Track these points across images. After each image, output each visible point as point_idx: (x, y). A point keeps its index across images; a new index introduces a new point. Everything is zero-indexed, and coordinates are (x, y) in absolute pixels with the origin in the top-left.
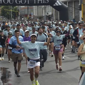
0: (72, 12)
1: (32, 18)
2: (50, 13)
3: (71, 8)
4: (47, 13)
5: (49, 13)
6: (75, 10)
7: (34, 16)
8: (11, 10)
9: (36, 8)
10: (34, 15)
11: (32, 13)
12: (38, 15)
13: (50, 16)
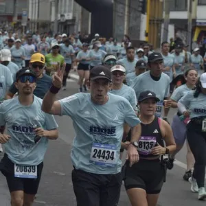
0: (122, 17)
1: (24, 24)
2: (69, 16)
4: (62, 16)
5: (66, 15)
6: (129, 12)
7: (29, 19)
9: (34, 2)
10: (30, 17)
11: (24, 13)
12: (40, 18)
13: (68, 23)
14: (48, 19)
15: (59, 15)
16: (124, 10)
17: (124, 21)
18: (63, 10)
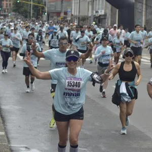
0: (141, 13)
1: (69, 18)
2: (102, 12)
3: (140, 4)
4: (97, 12)
5: (99, 11)
6: (146, 9)
7: (72, 15)
8: (32, 3)
9: (76, 2)
10: (73, 13)
11: (69, 10)
13: (102, 17)
14: (86, 15)
15: (95, 12)
16: (143, 8)
17: (142, 15)
18: (97, 8)
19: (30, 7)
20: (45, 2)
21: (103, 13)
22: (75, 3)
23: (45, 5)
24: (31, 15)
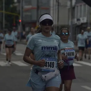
19: (2, 16)
20: (19, 11)
21: (85, 21)
22: (53, 10)
23: (19, 14)
24: (4, 26)
